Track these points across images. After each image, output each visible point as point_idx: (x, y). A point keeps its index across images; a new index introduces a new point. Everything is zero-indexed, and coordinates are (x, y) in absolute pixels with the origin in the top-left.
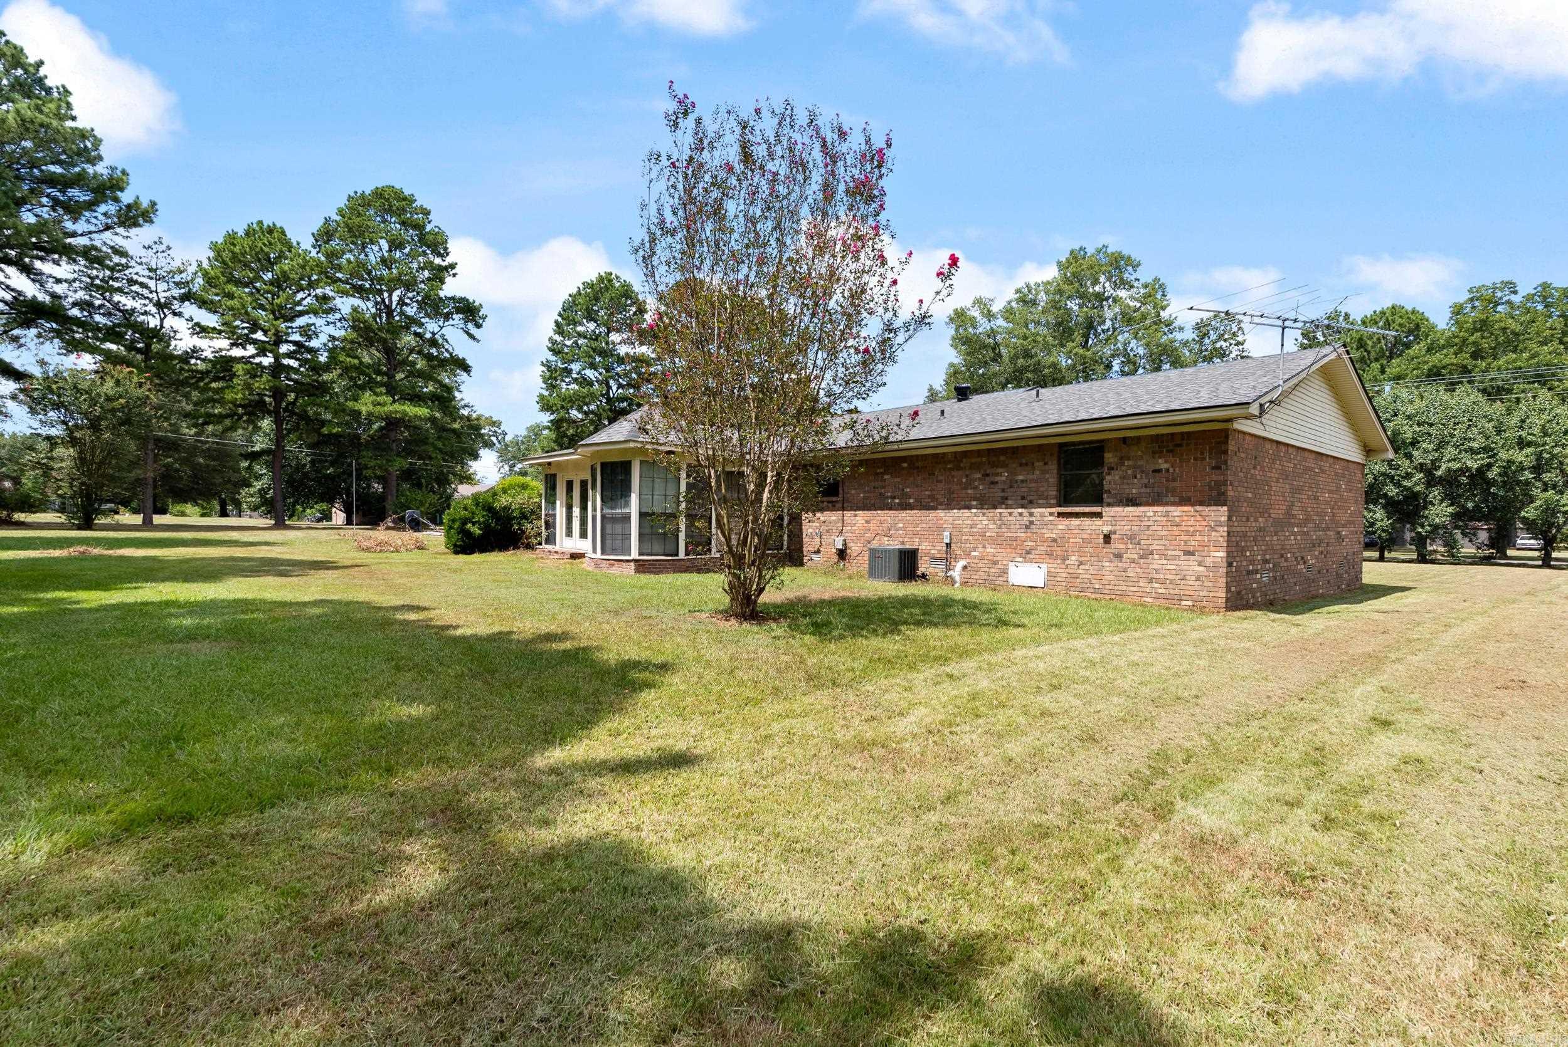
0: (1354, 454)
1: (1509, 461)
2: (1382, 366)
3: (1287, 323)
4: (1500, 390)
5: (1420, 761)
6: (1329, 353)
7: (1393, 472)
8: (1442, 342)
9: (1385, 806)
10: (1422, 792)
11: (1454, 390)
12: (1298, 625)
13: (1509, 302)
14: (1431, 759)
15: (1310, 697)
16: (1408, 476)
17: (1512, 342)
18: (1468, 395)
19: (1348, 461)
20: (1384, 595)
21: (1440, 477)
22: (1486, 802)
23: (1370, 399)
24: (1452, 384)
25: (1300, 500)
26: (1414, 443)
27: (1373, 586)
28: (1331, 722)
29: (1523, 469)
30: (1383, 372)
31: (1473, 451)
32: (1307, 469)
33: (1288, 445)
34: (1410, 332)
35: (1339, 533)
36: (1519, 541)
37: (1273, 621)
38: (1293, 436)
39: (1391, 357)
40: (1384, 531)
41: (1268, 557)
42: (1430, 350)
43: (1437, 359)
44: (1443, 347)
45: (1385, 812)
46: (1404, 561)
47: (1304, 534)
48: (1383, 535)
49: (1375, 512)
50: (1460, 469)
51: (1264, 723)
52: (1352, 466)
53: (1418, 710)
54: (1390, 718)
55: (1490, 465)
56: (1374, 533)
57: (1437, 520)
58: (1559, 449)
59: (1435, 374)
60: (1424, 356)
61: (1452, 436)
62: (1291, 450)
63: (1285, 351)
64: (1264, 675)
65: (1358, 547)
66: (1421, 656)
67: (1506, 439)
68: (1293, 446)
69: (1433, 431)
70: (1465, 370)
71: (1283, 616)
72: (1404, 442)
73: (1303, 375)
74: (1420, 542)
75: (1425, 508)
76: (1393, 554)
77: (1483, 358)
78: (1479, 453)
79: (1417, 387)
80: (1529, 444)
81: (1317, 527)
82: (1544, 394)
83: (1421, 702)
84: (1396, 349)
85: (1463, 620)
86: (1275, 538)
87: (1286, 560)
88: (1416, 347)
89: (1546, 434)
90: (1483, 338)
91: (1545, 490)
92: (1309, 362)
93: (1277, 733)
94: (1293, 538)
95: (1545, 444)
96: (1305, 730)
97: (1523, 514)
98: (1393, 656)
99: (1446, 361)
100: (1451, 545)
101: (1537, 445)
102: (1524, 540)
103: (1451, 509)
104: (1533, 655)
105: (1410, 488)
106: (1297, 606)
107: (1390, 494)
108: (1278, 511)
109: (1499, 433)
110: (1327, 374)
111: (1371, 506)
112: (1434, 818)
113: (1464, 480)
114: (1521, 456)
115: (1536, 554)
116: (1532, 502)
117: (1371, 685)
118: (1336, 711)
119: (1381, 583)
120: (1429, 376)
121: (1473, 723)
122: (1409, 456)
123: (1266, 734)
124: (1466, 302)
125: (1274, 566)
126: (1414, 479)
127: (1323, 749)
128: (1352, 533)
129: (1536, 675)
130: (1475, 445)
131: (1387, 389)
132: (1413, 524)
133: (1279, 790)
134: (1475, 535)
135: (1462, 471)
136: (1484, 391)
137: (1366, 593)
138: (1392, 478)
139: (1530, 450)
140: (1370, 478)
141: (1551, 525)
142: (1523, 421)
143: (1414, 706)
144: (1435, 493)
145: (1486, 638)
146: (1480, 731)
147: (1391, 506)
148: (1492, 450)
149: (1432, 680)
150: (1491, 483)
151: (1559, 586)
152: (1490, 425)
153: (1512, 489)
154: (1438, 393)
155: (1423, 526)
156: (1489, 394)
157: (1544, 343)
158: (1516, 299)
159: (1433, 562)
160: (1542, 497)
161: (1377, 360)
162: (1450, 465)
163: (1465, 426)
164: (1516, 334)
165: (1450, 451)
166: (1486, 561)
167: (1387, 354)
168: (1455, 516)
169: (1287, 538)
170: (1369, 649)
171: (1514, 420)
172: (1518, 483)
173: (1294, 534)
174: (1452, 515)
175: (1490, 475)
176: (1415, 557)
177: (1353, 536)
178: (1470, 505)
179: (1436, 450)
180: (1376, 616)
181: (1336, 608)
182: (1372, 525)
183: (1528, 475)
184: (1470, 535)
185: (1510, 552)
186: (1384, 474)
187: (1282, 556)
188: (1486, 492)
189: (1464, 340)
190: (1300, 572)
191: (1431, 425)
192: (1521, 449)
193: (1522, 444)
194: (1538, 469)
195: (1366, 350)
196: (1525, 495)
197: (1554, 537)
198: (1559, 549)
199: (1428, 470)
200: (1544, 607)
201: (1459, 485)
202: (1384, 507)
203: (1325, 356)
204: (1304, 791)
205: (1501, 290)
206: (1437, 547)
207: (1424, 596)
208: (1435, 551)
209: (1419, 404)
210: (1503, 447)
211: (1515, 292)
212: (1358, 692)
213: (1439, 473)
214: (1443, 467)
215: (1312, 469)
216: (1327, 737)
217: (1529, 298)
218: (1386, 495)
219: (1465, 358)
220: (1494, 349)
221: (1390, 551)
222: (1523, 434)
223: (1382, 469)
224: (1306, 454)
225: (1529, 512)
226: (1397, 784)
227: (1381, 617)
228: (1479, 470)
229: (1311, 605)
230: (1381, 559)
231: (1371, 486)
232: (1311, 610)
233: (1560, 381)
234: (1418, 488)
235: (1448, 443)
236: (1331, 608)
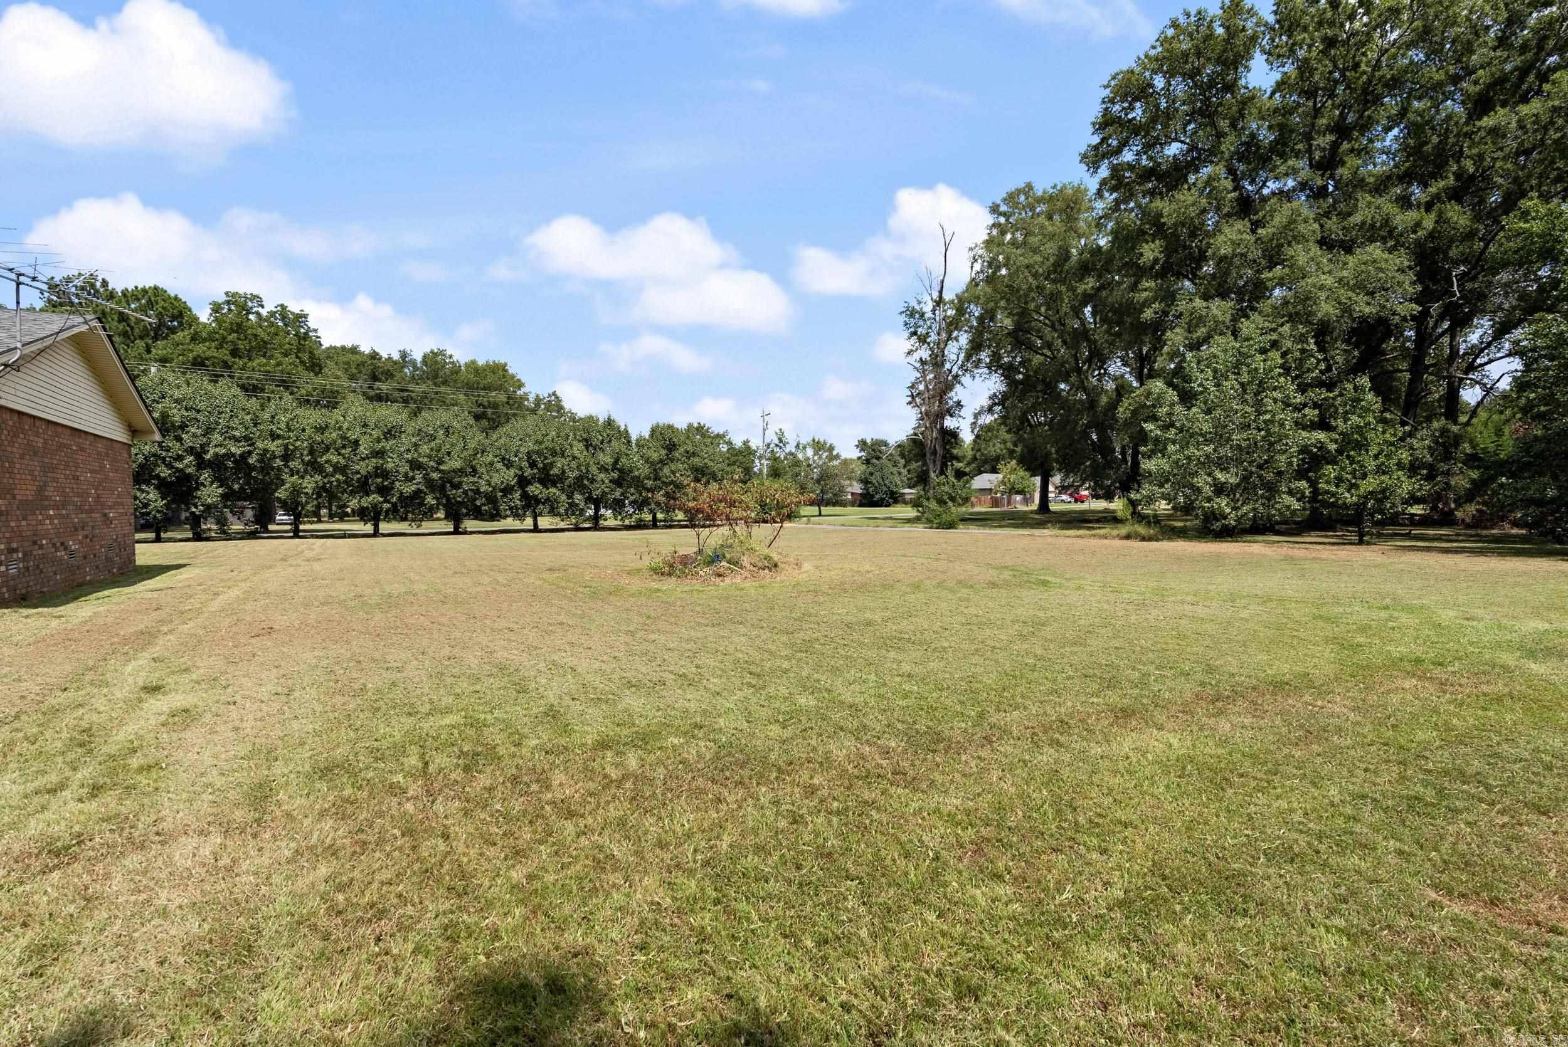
0: (118, 434)
1: (264, 450)
2: (147, 344)
3: (22, 279)
4: (255, 388)
5: (186, 711)
6: (79, 324)
7: (164, 454)
8: (204, 335)
9: (153, 754)
10: (188, 734)
11: (216, 382)
12: (60, 617)
13: (258, 313)
14: (195, 706)
15: (75, 685)
16: (179, 458)
17: (263, 348)
18: (229, 388)
19: (112, 440)
20: (159, 574)
21: (209, 460)
22: (237, 723)
23: (133, 379)
24: (216, 376)
25: (56, 480)
26: (183, 427)
27: (148, 567)
28: (100, 704)
29: (275, 457)
30: (149, 351)
31: (236, 440)
32: (61, 446)
33: (34, 417)
34: (174, 318)
35: (105, 515)
36: (278, 518)
37: (27, 617)
38: (40, 408)
39: (156, 338)
40: (158, 511)
41: (14, 545)
42: (194, 339)
43: (200, 349)
44: (204, 340)
45: (152, 761)
46: (181, 540)
47: (62, 517)
48: (158, 515)
49: (148, 493)
50: (224, 455)
51: (17, 725)
52: (116, 445)
53: (186, 670)
54: (160, 683)
55: (250, 453)
56: (148, 514)
57: (209, 500)
58: (299, 443)
59: (199, 363)
60: (189, 344)
61: (218, 424)
62: (38, 423)
63: (22, 306)
64: (16, 676)
65: (128, 529)
66: (191, 624)
67: (261, 431)
68: (41, 419)
69: (200, 417)
70: (226, 365)
71: (40, 610)
72: (173, 425)
73: (49, 341)
74: (195, 521)
75: (197, 489)
76: (169, 535)
77: (240, 357)
78: (240, 441)
79: (184, 373)
80: (279, 437)
81: (79, 509)
82: (286, 396)
83: (189, 663)
84: (158, 332)
85: (229, 587)
86: (24, 523)
87: (41, 547)
88: (181, 334)
89: (290, 430)
90: (239, 339)
91: (292, 475)
92: (56, 328)
93: (35, 730)
94: (48, 522)
95: (289, 438)
96: (69, 719)
97: (277, 494)
98: (165, 629)
99: (209, 353)
100: (222, 522)
101: (284, 438)
102: (281, 517)
103: (220, 491)
104: (280, 607)
105: (182, 470)
106: (58, 597)
107: (162, 475)
108: (26, 491)
109: (256, 425)
110: (80, 344)
111: (144, 487)
112: (196, 750)
113: (230, 464)
114: (274, 446)
115: (288, 527)
116: (283, 484)
117: (143, 659)
118: (105, 690)
119: (157, 563)
120: (193, 364)
121: (231, 669)
122: (179, 439)
123: (20, 735)
124: (223, 303)
125: (25, 555)
126: (185, 462)
127: (90, 729)
128: (121, 514)
129: (280, 621)
130: (237, 434)
131: (153, 369)
132: (187, 505)
133: (40, 782)
134: (242, 513)
135: (229, 455)
136: (243, 387)
137: (140, 574)
138: (164, 459)
139: (280, 442)
140: (141, 458)
141: (298, 504)
142: (273, 417)
143: (183, 667)
144: (205, 476)
145: (245, 600)
146: (237, 673)
147: (164, 487)
148: (251, 439)
149: (200, 642)
150: (252, 468)
151: (302, 552)
152: (248, 417)
153: (268, 474)
154: (200, 381)
155: (196, 507)
156: (247, 390)
157: (286, 355)
158: (264, 312)
159: (208, 539)
160: (290, 481)
161: (141, 338)
162: (217, 450)
163: (228, 416)
164: (265, 342)
165: (217, 438)
166: (252, 535)
167: (152, 334)
168: (225, 497)
169: (41, 523)
170: (142, 627)
171: (267, 416)
172: (273, 468)
173: (51, 518)
174: (222, 496)
175: (251, 461)
176: (191, 536)
177: (121, 517)
178: (236, 486)
179: (204, 436)
180: (149, 595)
181: (106, 593)
182: (146, 505)
183: (279, 463)
184: (239, 513)
185: (271, 527)
186: (154, 455)
187: (35, 543)
188: (248, 476)
189: (224, 338)
190: (61, 559)
191: (198, 411)
192: (273, 440)
193: (274, 436)
194: (287, 457)
195: (129, 325)
196: (278, 479)
197: (300, 513)
198: (304, 523)
199: (198, 454)
200: (291, 570)
201: (226, 469)
202: (157, 488)
203: (74, 326)
204: (68, 773)
205: (251, 300)
206: (210, 525)
207: (197, 571)
208: (210, 530)
209: (185, 390)
210: (259, 437)
211: (262, 306)
212: (129, 669)
213: (208, 457)
214: (211, 452)
215: (68, 446)
216: (95, 717)
217: (272, 314)
218: (158, 477)
219: (224, 354)
220: (249, 351)
221: (166, 531)
222: (274, 428)
223: (153, 450)
224: (60, 429)
225: (281, 494)
226: (165, 736)
227: (155, 595)
228: (241, 455)
229: (77, 593)
230: (158, 540)
231: (141, 466)
232: (75, 599)
233: (298, 388)
234: (189, 470)
235: (215, 429)
236: (100, 594)
